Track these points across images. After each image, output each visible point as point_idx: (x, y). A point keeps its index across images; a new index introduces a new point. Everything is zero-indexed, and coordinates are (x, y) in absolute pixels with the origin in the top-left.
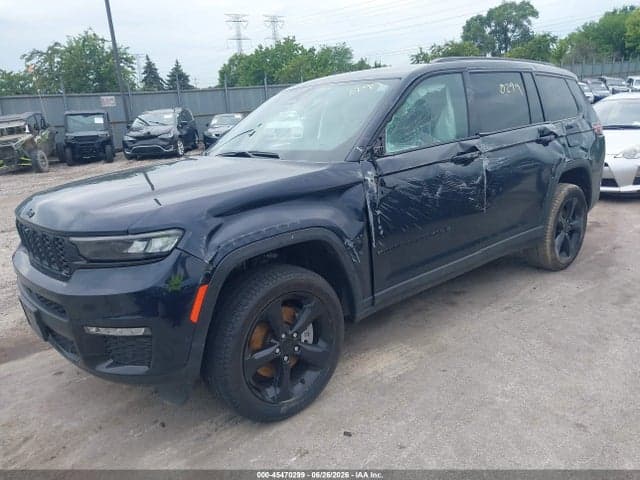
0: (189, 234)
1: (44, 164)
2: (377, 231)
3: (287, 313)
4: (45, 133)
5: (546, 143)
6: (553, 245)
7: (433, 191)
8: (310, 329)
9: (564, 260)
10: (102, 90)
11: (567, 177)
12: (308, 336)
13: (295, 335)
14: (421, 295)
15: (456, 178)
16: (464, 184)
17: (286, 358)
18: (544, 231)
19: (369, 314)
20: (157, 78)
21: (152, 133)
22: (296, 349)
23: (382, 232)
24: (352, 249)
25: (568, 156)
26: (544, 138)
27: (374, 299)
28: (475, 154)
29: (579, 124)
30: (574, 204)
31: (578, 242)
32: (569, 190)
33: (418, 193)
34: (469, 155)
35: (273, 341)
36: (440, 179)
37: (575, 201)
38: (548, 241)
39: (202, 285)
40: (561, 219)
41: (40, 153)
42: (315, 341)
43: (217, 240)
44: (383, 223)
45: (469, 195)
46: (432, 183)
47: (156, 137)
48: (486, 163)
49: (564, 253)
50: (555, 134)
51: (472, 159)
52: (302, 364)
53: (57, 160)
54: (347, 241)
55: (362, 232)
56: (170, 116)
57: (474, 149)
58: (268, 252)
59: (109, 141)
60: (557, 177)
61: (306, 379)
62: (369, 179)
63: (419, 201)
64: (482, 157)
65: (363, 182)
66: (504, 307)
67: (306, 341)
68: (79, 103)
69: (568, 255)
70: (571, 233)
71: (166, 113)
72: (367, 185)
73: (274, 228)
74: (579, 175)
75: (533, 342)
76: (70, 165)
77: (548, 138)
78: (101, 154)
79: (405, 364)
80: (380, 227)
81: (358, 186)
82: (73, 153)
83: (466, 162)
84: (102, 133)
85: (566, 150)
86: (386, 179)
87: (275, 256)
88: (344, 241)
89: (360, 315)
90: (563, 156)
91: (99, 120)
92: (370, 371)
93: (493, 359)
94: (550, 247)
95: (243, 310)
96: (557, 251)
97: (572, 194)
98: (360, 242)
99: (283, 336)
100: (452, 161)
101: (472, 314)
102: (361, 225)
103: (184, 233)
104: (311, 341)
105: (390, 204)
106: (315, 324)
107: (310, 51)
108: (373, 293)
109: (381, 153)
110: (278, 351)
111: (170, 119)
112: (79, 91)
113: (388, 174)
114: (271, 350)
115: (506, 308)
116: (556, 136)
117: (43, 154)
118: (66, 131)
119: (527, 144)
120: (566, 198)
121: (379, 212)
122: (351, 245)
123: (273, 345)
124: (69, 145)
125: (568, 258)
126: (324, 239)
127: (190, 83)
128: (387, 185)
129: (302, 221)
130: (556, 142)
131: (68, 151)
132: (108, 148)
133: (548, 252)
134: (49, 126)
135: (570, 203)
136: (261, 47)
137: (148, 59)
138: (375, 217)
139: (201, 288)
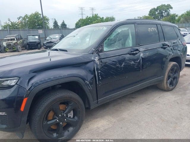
0: (21, 79)
1: (20, 49)
2: (99, 78)
3: (62, 107)
4: (21, 40)
5: (165, 48)
6: (167, 83)
7: (121, 64)
8: (72, 112)
9: (171, 88)
10: (39, 28)
11: (172, 60)
12: (71, 115)
13: (65, 115)
14: (120, 98)
15: (130, 60)
16: (133, 62)
17: (61, 123)
18: (164, 78)
19: (96, 107)
20: (57, 25)
21: (52, 41)
22: (65, 120)
23: (101, 78)
24: (88, 84)
25: (173, 53)
26: (164, 47)
27: (98, 101)
28: (137, 52)
29: (177, 42)
30: (175, 69)
31: (176, 82)
32: (173, 64)
33: (115, 65)
34: (135, 52)
35: (56, 117)
36: (124, 60)
37: (175, 68)
38: (165, 81)
39: (25, 98)
40: (170, 74)
41: (19, 46)
42: (74, 117)
43: (33, 81)
44: (101, 75)
45: (134, 66)
46: (120, 62)
47: (53, 42)
48: (142, 55)
49: (171, 85)
50: (168, 45)
51: (136, 54)
52: (68, 125)
53: (24, 48)
54: (86, 81)
55: (92, 78)
56: (58, 36)
57: (137, 50)
58: (57, 85)
59: (39, 43)
60: (168, 60)
61: (69, 130)
62: (96, 60)
63: (115, 68)
64: (140, 53)
65: (94, 61)
66: (147, 104)
67: (70, 117)
68: (32, 32)
69: (173, 86)
70: (174, 79)
71: (57, 35)
72: (95, 62)
73: (50, 78)
74: (177, 59)
75: (156, 118)
76: (28, 50)
77: (165, 47)
78: (37, 47)
79: (109, 124)
80: (100, 77)
81: (91, 63)
82: (29, 47)
83: (134, 54)
84: (38, 41)
85: (172, 51)
86: (102, 60)
87: (60, 86)
88: (85, 82)
89: (92, 107)
90: (171, 53)
91: (37, 37)
92: (96, 126)
93: (140, 125)
94: (166, 84)
95: (42, 107)
96: (168, 85)
97: (174, 65)
98: (91, 82)
99: (60, 115)
100: (129, 54)
101: (136, 106)
102: (93, 76)
103: (20, 79)
104: (72, 116)
105: (104, 69)
106: (74, 110)
107: (102, 18)
108: (97, 100)
109: (102, 51)
110: (58, 121)
111: (58, 37)
112: (33, 28)
113: (103, 58)
114: (55, 120)
115: (149, 104)
116: (168, 46)
117: (20, 47)
118: (27, 40)
119: (158, 49)
120: (172, 67)
121: (99, 71)
122: (88, 83)
123: (56, 118)
124: (28, 44)
125: (172, 87)
126: (77, 81)
127: (67, 27)
128: (103, 62)
129: (68, 75)
130: (168, 48)
131: (28, 46)
132: (39, 45)
133: (165, 85)
134: (22, 38)
135: (174, 68)
136: (88, 17)
137: (55, 20)
138: (98, 73)
139: (25, 99)
